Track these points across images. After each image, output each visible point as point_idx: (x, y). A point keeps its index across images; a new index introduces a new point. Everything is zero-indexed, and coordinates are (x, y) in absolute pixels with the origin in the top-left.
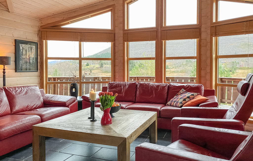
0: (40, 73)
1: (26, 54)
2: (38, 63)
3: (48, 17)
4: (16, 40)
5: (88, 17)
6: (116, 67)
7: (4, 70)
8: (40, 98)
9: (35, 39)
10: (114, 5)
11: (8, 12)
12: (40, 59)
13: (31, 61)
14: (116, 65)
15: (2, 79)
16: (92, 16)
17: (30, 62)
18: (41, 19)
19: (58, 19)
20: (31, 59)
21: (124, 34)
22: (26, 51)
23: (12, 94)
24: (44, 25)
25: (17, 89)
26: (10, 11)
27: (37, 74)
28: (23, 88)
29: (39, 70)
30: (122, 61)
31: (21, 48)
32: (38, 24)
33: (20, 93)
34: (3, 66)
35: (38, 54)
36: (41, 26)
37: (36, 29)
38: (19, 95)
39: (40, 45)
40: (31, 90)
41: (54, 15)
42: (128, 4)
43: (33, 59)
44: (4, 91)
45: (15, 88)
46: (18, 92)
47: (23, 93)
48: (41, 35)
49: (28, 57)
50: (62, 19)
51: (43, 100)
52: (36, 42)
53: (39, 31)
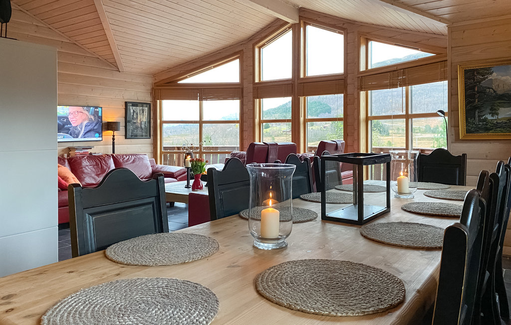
0: (154, 139)
1: (137, 118)
2: (151, 128)
3: (162, 72)
4: (126, 103)
5: (210, 68)
6: (244, 132)
7: (114, 136)
8: (148, 168)
9: (148, 99)
10: (242, 50)
11: (118, 72)
12: (154, 122)
13: (143, 126)
14: (244, 129)
15: (112, 146)
16: (214, 67)
17: (141, 127)
18: (154, 75)
19: (174, 74)
20: (142, 123)
21: (254, 88)
22: (137, 114)
23: (119, 161)
24: (158, 82)
25: (124, 157)
26: (120, 70)
27: (149, 141)
28: (130, 156)
29: (152, 137)
30: (252, 125)
31: (132, 111)
32: (150, 81)
33: (127, 161)
34: (112, 132)
35: (151, 117)
36: (155, 83)
37: (149, 88)
38: (126, 163)
39: (153, 105)
40: (139, 159)
41: (169, 69)
42: (260, 48)
43: (145, 124)
44: (111, 158)
45: (123, 155)
46: (125, 159)
47: (131, 161)
48: (155, 94)
49: (139, 121)
50: (178, 73)
51: (152, 170)
52: (149, 102)
53: (153, 89)
